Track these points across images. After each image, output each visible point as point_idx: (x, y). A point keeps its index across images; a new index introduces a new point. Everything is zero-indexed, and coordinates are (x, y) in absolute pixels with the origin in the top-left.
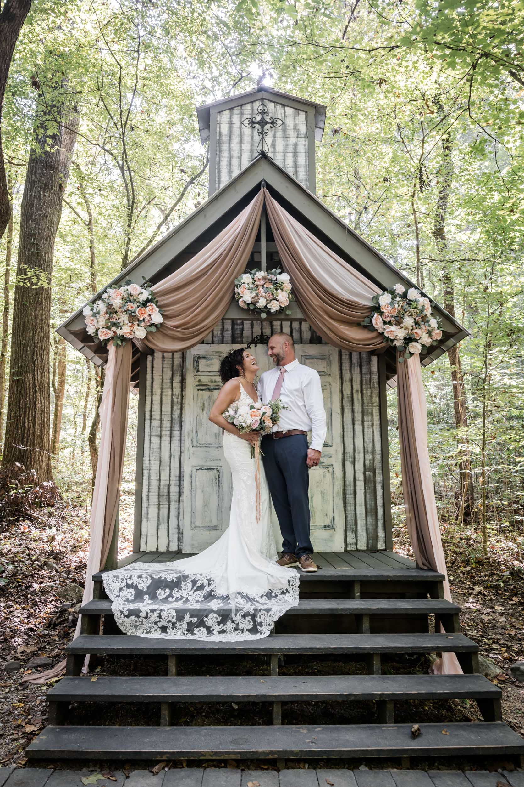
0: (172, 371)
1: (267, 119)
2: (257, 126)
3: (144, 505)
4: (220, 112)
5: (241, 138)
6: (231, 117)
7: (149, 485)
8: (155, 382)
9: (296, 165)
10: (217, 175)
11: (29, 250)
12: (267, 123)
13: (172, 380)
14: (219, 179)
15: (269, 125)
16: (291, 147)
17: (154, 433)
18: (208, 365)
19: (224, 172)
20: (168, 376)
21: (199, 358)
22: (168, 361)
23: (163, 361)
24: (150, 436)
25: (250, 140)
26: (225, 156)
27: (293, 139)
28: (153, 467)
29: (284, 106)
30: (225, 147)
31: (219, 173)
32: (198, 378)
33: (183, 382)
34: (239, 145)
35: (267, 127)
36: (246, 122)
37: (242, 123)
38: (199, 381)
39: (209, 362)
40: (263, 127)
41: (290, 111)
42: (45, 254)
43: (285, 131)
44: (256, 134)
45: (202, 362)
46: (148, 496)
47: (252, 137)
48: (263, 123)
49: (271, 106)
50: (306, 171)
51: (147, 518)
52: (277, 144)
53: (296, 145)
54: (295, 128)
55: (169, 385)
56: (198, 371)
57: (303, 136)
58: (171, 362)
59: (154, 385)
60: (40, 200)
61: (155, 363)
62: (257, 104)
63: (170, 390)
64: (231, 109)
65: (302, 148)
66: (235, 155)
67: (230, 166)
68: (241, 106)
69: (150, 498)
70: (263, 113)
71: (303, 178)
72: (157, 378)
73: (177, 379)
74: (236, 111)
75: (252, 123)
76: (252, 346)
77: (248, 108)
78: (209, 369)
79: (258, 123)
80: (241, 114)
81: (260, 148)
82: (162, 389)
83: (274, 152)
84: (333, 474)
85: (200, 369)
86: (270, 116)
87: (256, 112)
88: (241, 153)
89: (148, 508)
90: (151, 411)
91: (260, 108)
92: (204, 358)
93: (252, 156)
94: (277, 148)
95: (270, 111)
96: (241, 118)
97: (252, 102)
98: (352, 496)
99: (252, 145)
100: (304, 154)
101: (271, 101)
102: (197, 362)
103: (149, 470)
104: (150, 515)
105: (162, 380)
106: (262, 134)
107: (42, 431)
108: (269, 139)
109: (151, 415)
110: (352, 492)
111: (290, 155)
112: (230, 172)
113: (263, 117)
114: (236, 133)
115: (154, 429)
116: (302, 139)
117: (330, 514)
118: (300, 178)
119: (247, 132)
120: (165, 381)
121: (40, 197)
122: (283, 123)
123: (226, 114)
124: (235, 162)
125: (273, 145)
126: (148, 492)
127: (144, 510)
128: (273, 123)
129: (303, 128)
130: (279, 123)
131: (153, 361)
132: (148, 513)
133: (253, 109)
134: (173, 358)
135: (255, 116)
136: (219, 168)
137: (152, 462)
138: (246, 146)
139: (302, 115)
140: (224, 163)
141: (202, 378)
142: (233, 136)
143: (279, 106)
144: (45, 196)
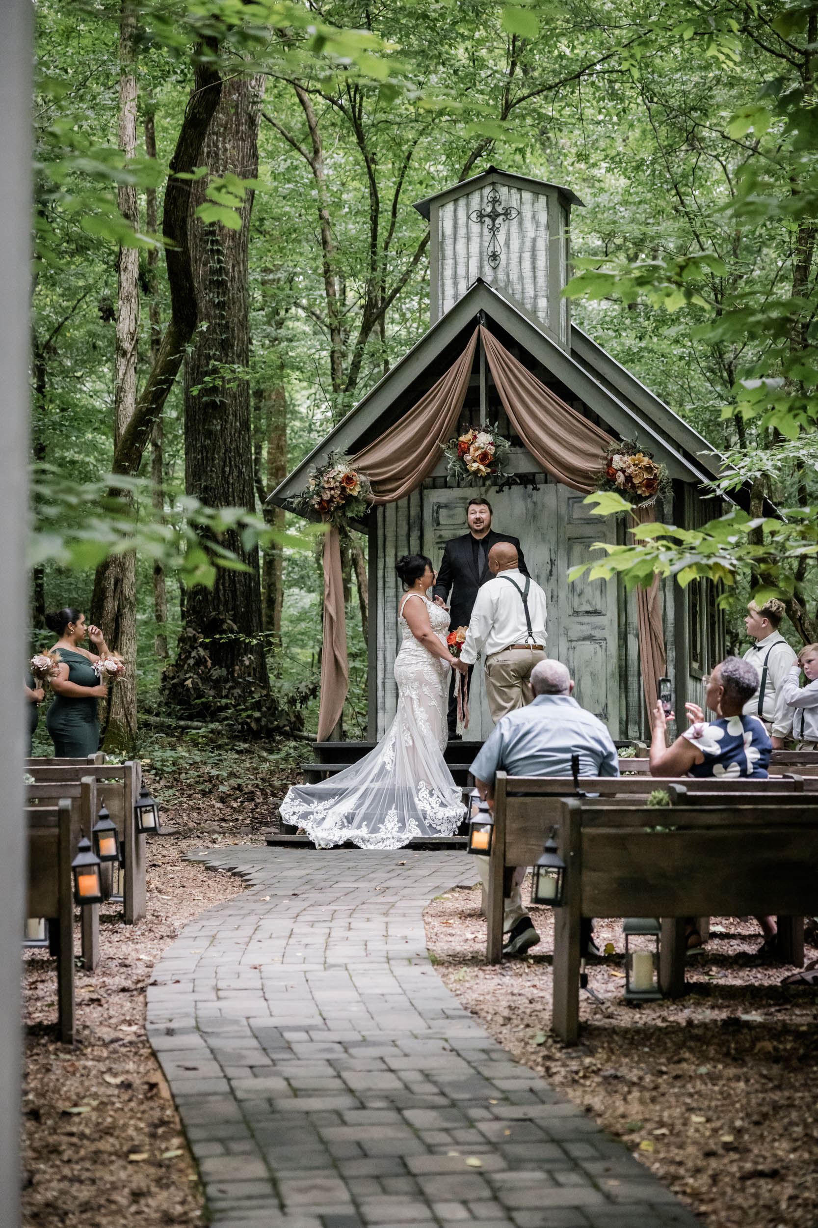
0: (409, 524)
1: (500, 210)
2: (487, 220)
3: (380, 693)
4: (442, 206)
5: (468, 238)
6: (455, 210)
7: (385, 670)
8: (388, 539)
9: (534, 269)
10: (440, 289)
11: (205, 265)
12: (499, 215)
13: (409, 536)
14: (443, 293)
15: (501, 217)
16: (528, 244)
17: (388, 605)
18: (451, 516)
19: (449, 283)
20: (403, 530)
21: (440, 506)
22: (403, 512)
23: (397, 511)
24: (385, 608)
25: (478, 240)
26: (449, 262)
27: (530, 233)
28: (388, 647)
29: (519, 190)
30: (449, 252)
31: (443, 285)
32: (439, 533)
33: (421, 538)
34: (465, 247)
35: (499, 220)
36: (474, 216)
37: (468, 218)
38: (440, 537)
39: (451, 512)
40: (494, 221)
41: (527, 196)
42: (233, 266)
43: (521, 223)
44: (486, 231)
45: (443, 512)
46: (384, 683)
47: (481, 235)
48: (494, 216)
49: (504, 190)
50: (547, 275)
51: (384, 709)
52: (511, 242)
53: (534, 240)
54: (534, 217)
55: (405, 543)
56: (438, 524)
57: (543, 228)
58: (406, 513)
59: (387, 544)
60: (218, 159)
61: (387, 514)
62: (487, 191)
63: (406, 549)
64: (456, 200)
65: (541, 245)
66: (462, 260)
67: (455, 276)
68: (468, 195)
69: (387, 685)
70: (495, 201)
71: (544, 285)
72: (390, 534)
73: (415, 534)
74: (462, 202)
75: (481, 216)
76: (506, 488)
77: (475, 199)
78: (451, 521)
79: (489, 216)
80: (468, 205)
81: (491, 249)
82: (396, 548)
83: (508, 253)
84: (606, 650)
85: (442, 522)
86: (503, 206)
87: (486, 200)
88: (468, 258)
89: (384, 697)
90: (384, 577)
91: (491, 194)
92: (446, 506)
93: (481, 261)
94: (511, 247)
95: (503, 198)
96: (468, 210)
97: (482, 188)
98: (636, 679)
99: (481, 246)
100: (544, 253)
101: (504, 185)
102: (437, 512)
103: (385, 650)
104: (387, 706)
105: (397, 537)
106: (494, 230)
107: (248, 606)
108: (501, 237)
109: (384, 582)
110: (636, 673)
111: (527, 256)
112: (456, 284)
113: (494, 207)
114: (462, 231)
115: (389, 599)
116: (543, 232)
117: (603, 700)
118: (539, 285)
119: (475, 228)
120: (400, 538)
121: (217, 154)
122: (519, 213)
123: (450, 207)
124: (461, 271)
125: (507, 244)
126: (384, 679)
127: (380, 700)
128: (507, 213)
129: (543, 218)
130: (514, 213)
131: (384, 512)
132: (384, 702)
133: (482, 197)
134: (409, 507)
135: (484, 206)
136: (442, 279)
137: (388, 640)
138: (475, 248)
139: (543, 200)
140: (448, 273)
141: (443, 533)
142: (458, 236)
143: (513, 191)
144: (226, 150)
